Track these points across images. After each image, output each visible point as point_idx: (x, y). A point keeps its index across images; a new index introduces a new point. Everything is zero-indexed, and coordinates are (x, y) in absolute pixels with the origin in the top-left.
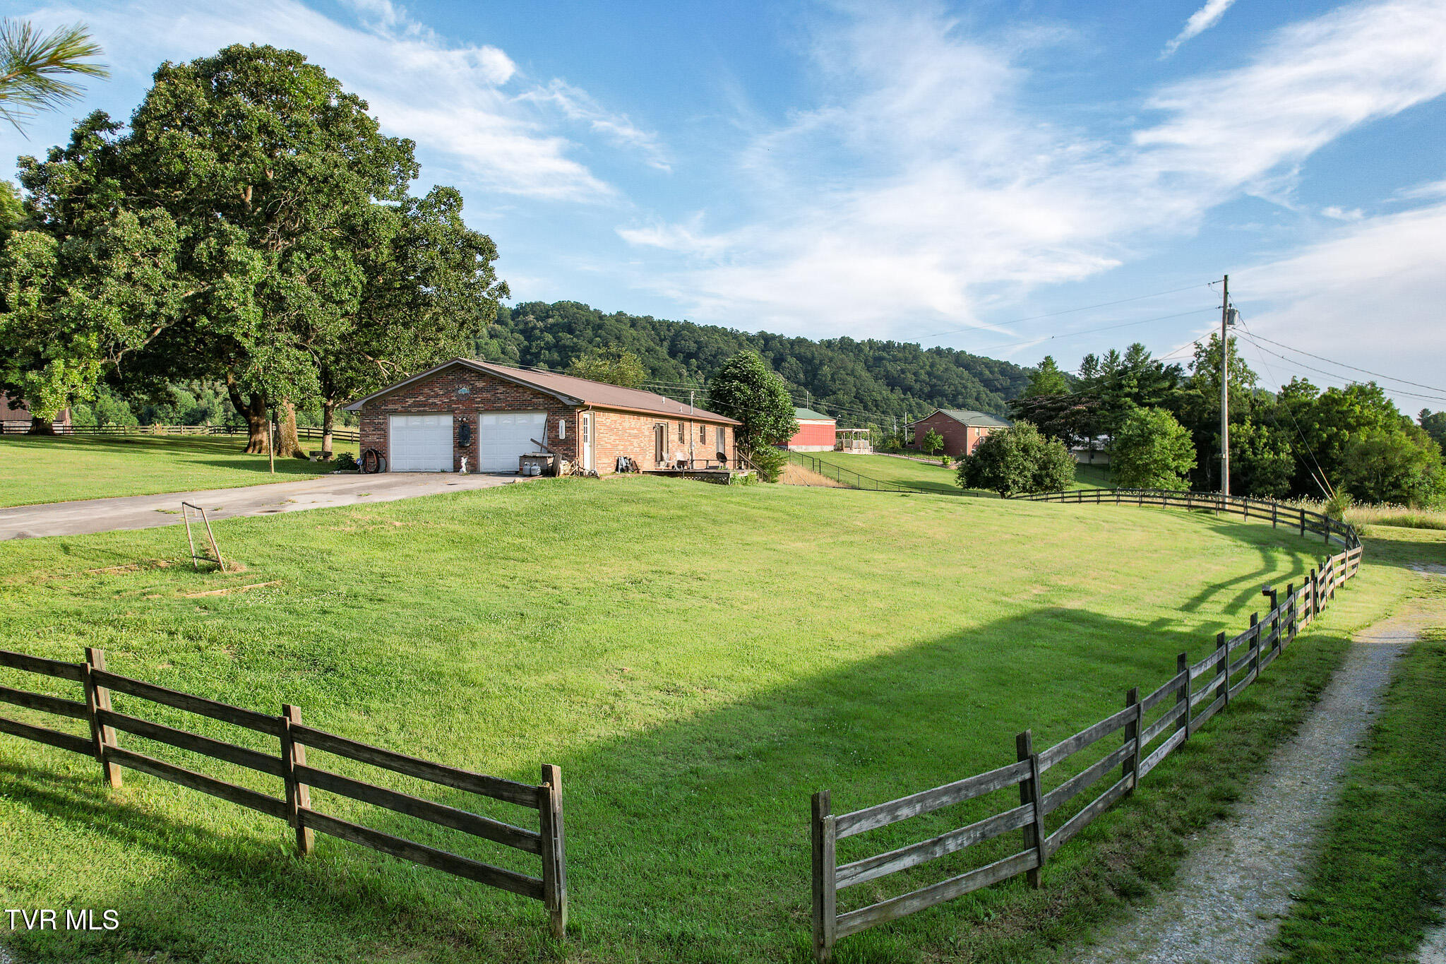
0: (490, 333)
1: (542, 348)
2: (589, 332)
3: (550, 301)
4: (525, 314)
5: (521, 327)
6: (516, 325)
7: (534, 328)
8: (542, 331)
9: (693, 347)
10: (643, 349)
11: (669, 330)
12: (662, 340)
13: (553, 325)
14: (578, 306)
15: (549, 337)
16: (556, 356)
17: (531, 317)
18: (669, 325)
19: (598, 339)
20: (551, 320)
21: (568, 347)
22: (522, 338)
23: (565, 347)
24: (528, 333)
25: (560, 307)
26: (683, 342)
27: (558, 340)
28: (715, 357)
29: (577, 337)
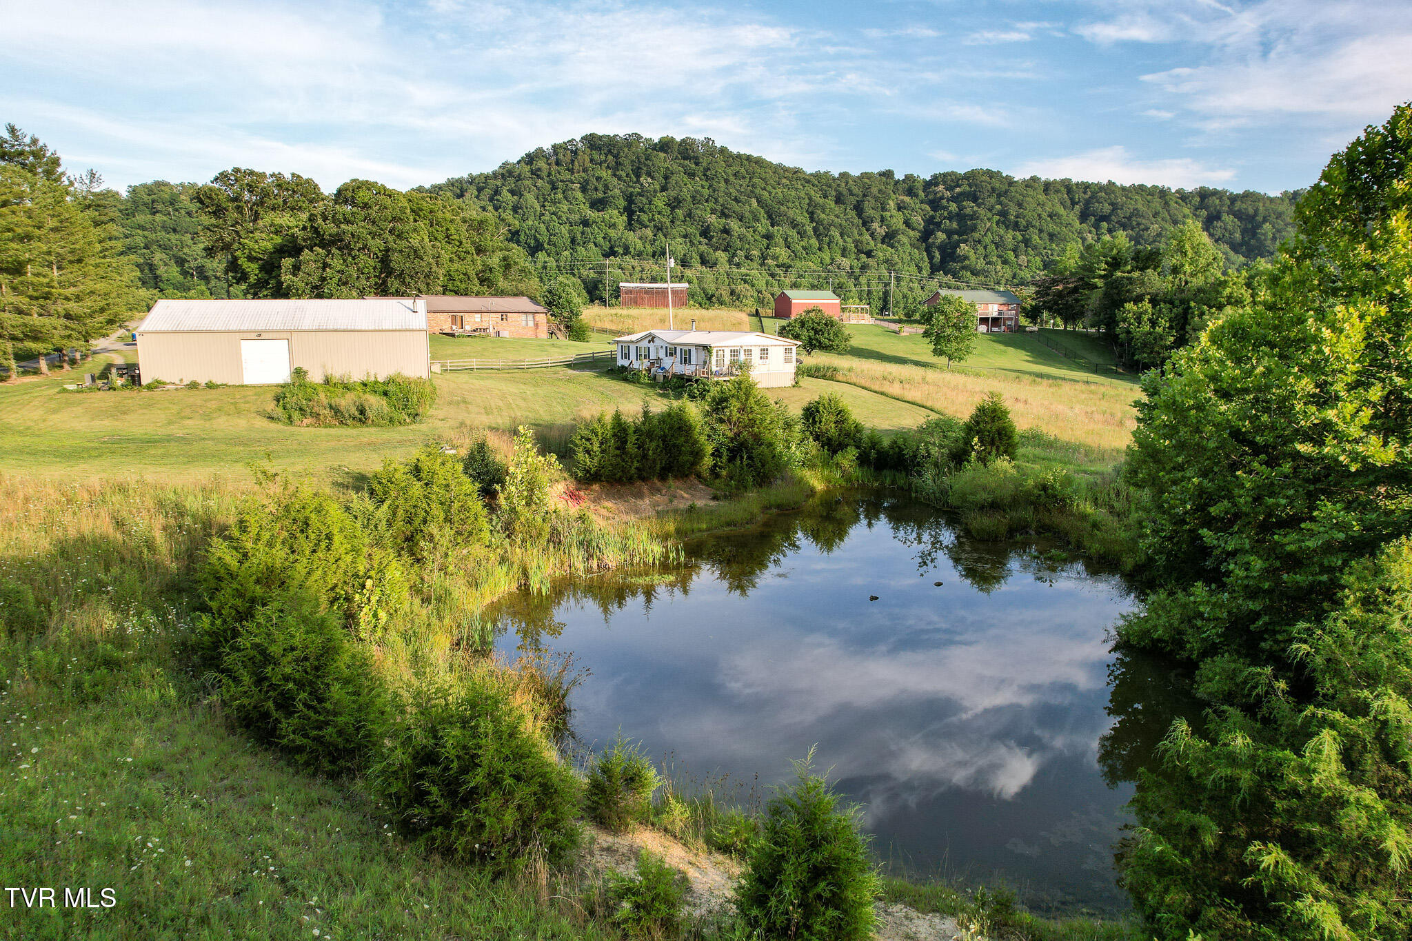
0: (898, 204)
1: (945, 218)
2: (992, 200)
3: (962, 170)
4: (937, 184)
5: (931, 197)
6: (926, 196)
7: (942, 198)
8: (948, 201)
9: (1107, 208)
10: (1044, 215)
11: (1085, 193)
12: (1073, 203)
13: (960, 194)
14: (989, 173)
15: (953, 207)
16: (955, 225)
17: (941, 187)
18: (1086, 186)
19: (998, 207)
20: (958, 190)
21: (968, 215)
22: (928, 208)
23: (965, 215)
24: (935, 204)
25: (971, 176)
26: (1097, 204)
27: (961, 208)
28: (1129, 218)
29: (979, 205)
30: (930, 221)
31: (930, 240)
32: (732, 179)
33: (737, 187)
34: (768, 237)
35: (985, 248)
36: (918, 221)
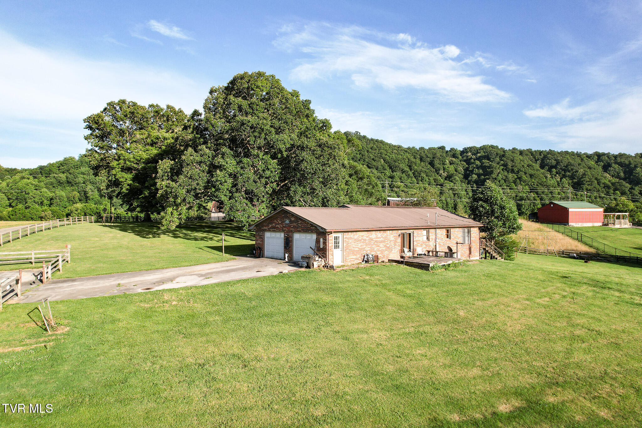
0: (450, 162)
1: (474, 168)
2: (498, 159)
3: (478, 146)
4: (467, 152)
5: (465, 158)
6: (462, 158)
7: (471, 158)
8: (474, 160)
9: (554, 163)
10: (525, 166)
11: (540, 155)
12: (536, 160)
13: (480, 157)
14: (492, 147)
15: (478, 163)
16: (481, 171)
17: (470, 154)
18: (541, 152)
19: (502, 162)
20: (479, 155)
21: (487, 166)
22: (465, 164)
23: (485, 166)
24: (468, 161)
25: (483, 148)
26: (548, 160)
27: (482, 163)
28: (566, 167)
29: (492, 161)
30: (466, 170)
31: (469, 179)
32: (370, 150)
33: (373, 154)
34: (392, 177)
35: (499, 181)
36: (461, 169)
